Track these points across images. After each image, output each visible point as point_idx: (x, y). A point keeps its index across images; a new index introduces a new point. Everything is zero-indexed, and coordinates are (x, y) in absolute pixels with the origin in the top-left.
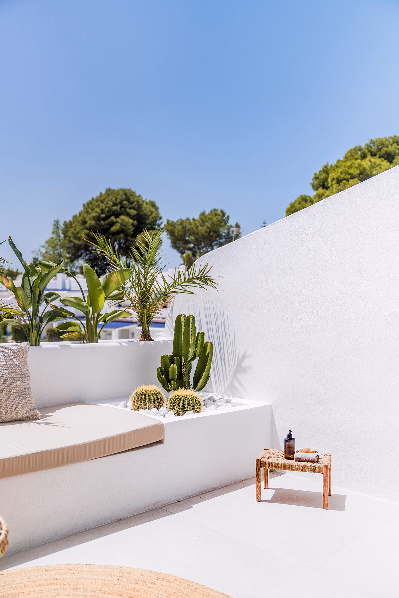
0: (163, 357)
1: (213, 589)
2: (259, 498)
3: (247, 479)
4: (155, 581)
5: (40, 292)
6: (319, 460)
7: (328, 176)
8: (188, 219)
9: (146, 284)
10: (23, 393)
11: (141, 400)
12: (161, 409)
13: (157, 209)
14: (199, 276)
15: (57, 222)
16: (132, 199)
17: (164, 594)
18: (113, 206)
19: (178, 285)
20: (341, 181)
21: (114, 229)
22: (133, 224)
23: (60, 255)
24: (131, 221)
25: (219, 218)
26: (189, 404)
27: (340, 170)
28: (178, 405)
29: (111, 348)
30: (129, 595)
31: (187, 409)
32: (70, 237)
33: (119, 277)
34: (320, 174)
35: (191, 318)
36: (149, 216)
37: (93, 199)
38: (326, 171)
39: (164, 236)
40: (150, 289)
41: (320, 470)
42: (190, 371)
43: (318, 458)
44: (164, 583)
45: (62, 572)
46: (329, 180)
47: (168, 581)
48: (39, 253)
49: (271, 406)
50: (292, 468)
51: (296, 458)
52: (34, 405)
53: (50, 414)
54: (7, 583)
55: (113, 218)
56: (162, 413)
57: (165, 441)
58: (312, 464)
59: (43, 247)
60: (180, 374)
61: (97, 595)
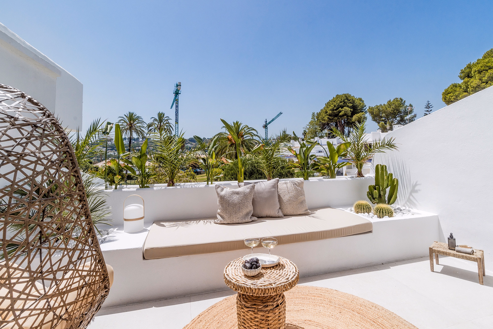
0: (370, 186)
1: (405, 319)
2: (432, 270)
3: (424, 257)
4: (371, 307)
5: (307, 155)
6: (474, 253)
7: (472, 70)
8: (381, 105)
9: (358, 148)
10: (302, 202)
11: (359, 208)
12: (370, 213)
13: (363, 102)
14: (388, 144)
15: (314, 113)
16: (349, 99)
17: (376, 316)
18: (340, 103)
19: (376, 148)
20: (482, 72)
21: (341, 114)
22: (351, 111)
23: (316, 129)
24: (350, 109)
25: (399, 102)
26: (386, 212)
27: (480, 65)
28: (380, 212)
29: (342, 181)
30: (357, 312)
31: (384, 215)
32: (320, 120)
33: (344, 146)
34: (465, 70)
35: (384, 167)
36: (359, 106)
37: (330, 101)
38: (469, 67)
39: (368, 115)
40: (361, 151)
41: (475, 260)
42: (385, 194)
43: (473, 252)
44: (376, 309)
45: (324, 291)
46: (472, 72)
47: (378, 309)
48: (306, 128)
49: (437, 216)
50: (454, 255)
51: (456, 250)
52: (307, 208)
53: (315, 212)
54: (300, 292)
55: (340, 109)
56: (371, 216)
57: (373, 231)
58: (469, 255)
59: (308, 125)
60: (380, 195)
61: (341, 307)
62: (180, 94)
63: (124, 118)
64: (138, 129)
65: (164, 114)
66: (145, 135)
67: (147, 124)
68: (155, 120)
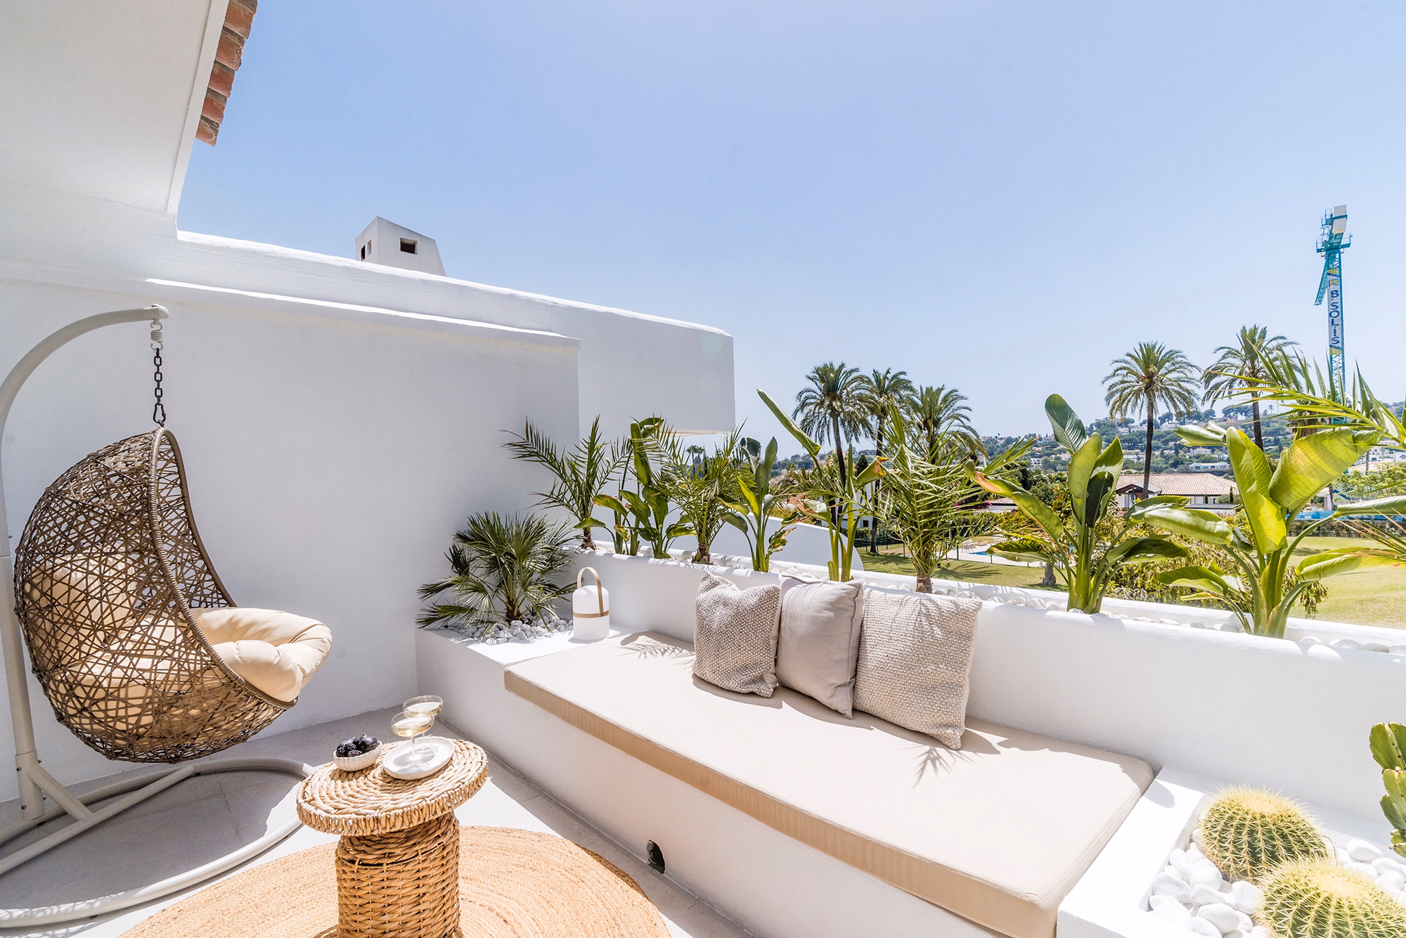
33: (1314, 456)
62: (1348, 245)
63: (1126, 362)
64: (1173, 387)
65: (1264, 332)
66: (1198, 403)
67: (1205, 369)
68: (1232, 353)
